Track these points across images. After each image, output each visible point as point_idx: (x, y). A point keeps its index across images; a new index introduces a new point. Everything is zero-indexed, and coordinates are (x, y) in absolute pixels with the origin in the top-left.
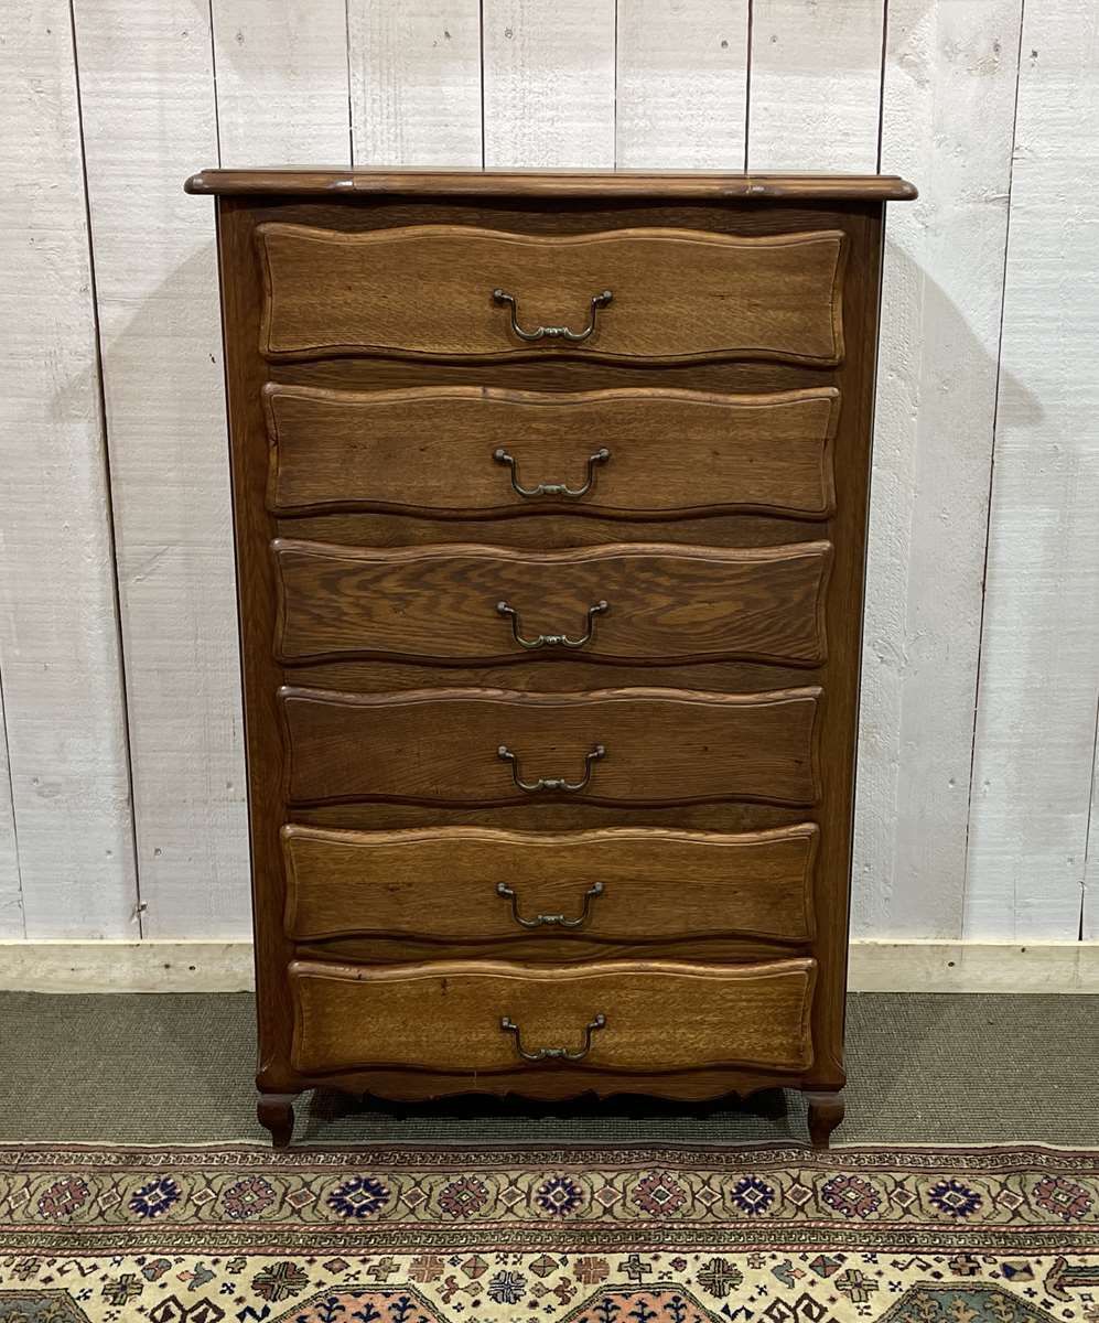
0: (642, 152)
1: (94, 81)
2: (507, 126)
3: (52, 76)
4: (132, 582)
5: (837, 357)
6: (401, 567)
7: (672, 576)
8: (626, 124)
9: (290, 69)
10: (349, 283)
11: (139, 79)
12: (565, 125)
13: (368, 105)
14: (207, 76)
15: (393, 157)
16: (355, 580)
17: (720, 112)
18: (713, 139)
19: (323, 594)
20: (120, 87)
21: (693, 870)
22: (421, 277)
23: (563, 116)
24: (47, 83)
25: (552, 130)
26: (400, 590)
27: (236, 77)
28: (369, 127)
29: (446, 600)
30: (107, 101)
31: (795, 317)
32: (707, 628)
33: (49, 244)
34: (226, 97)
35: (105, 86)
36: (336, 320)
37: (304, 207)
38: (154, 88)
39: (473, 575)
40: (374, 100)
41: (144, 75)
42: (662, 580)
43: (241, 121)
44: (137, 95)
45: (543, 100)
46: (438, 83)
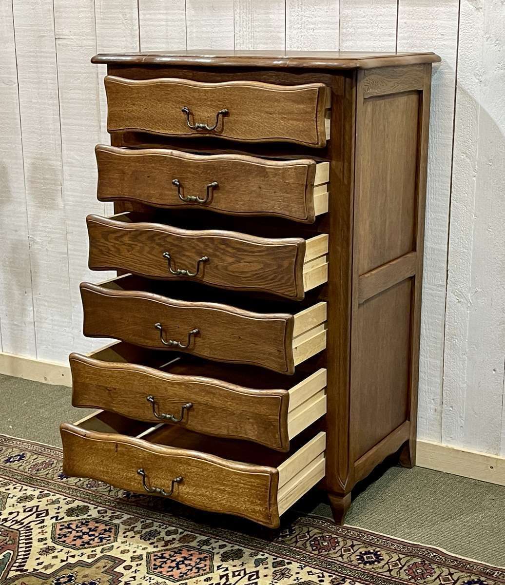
0: (351, 43)
1: (144, 15)
2: (295, 32)
3: (129, 13)
5: (320, 144)
6: (130, 232)
7: (234, 248)
8: (344, 31)
9: (213, 8)
10: (134, 102)
11: (160, 14)
12: (318, 31)
13: (241, 23)
14: (183, 12)
15: (250, 46)
16: (114, 236)
17: (385, 25)
18: (382, 38)
19: (102, 240)
20: (153, 17)
21: (230, 405)
23: (317, 27)
24: (128, 16)
25: (313, 34)
26: (130, 242)
27: (193, 12)
28: (241, 33)
29: (147, 249)
30: (148, 23)
31: (300, 124)
32: (248, 275)
34: (189, 20)
35: (148, 16)
38: (164, 17)
39: (156, 238)
40: (243, 21)
41: (161, 12)
42: (229, 249)
43: (194, 31)
44: (159, 20)
45: (309, 19)
46: (268, 13)
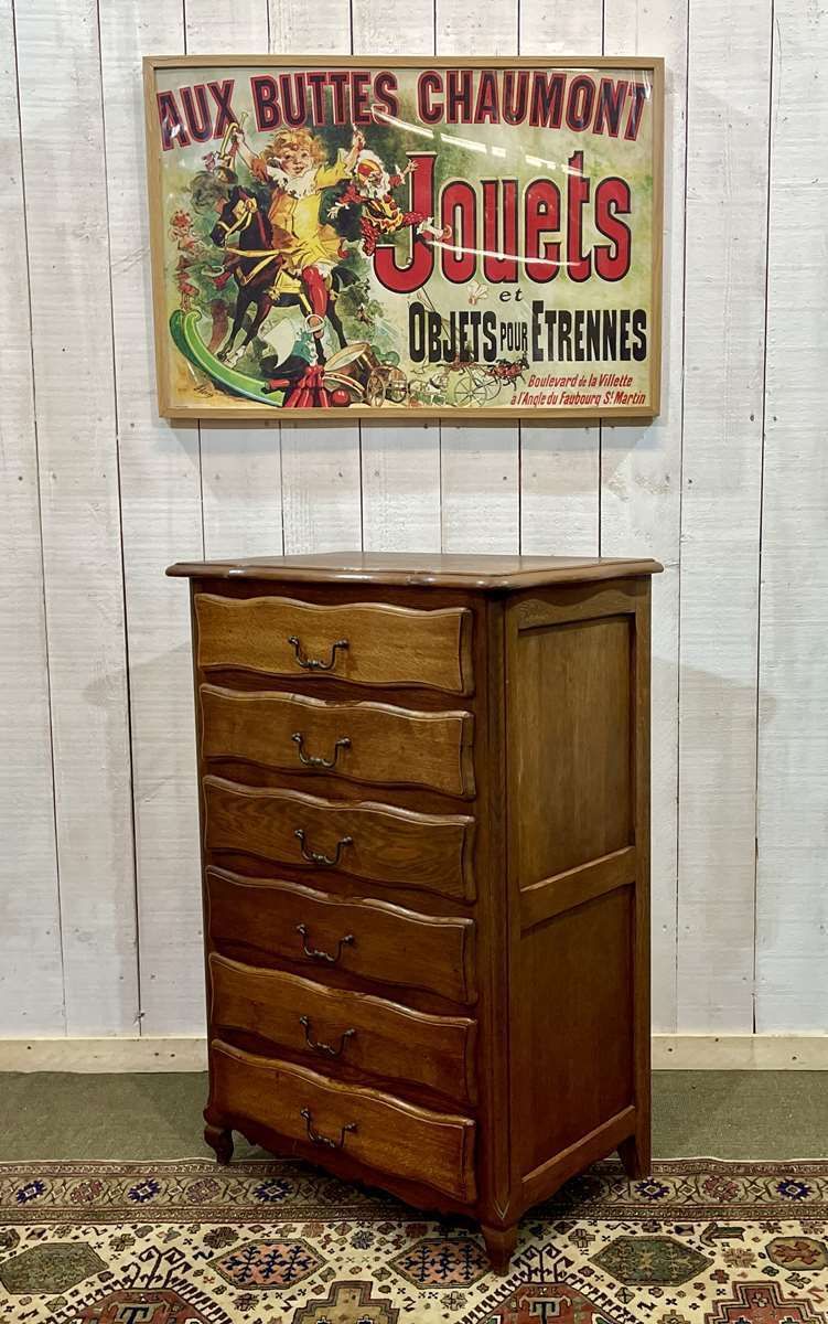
1: (130, 504)
2: (376, 527)
3: (104, 501)
8: (448, 525)
9: (249, 496)
11: (157, 502)
12: (411, 526)
13: (294, 515)
14: (197, 500)
17: (504, 517)
18: (500, 532)
20: (145, 507)
23: (410, 520)
24: (101, 505)
25: (403, 529)
27: (214, 500)
28: (294, 528)
30: (137, 515)
31: (439, 664)
34: (208, 512)
35: (136, 506)
38: (165, 507)
40: (297, 513)
41: (160, 499)
44: (154, 511)
45: (398, 511)
46: (334, 503)
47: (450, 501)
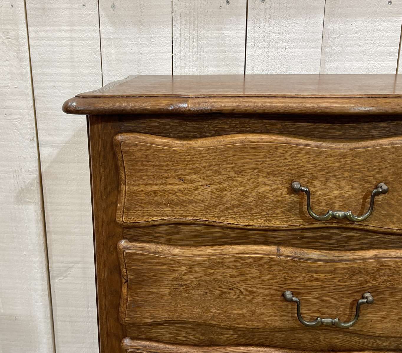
1: (36, 32)
2: (259, 52)
3: (14, 30)
4: (57, 281)
8: (328, 50)
10: (182, 176)
11: (59, 31)
12: (293, 50)
13: (183, 42)
14: (96, 28)
15: (195, 69)
17: (384, 41)
18: (378, 57)
20: (50, 35)
22: (236, 172)
23: (292, 45)
24: (12, 33)
25: (284, 54)
27: (111, 28)
28: (183, 54)
30: (43, 42)
33: (13, 116)
34: (105, 39)
35: (42, 34)
36: (172, 202)
37: (151, 121)
38: (67, 35)
40: (186, 39)
41: (63, 28)
43: (113, 52)
44: (59, 39)
45: (281, 37)
46: (221, 29)
47: (331, 27)
